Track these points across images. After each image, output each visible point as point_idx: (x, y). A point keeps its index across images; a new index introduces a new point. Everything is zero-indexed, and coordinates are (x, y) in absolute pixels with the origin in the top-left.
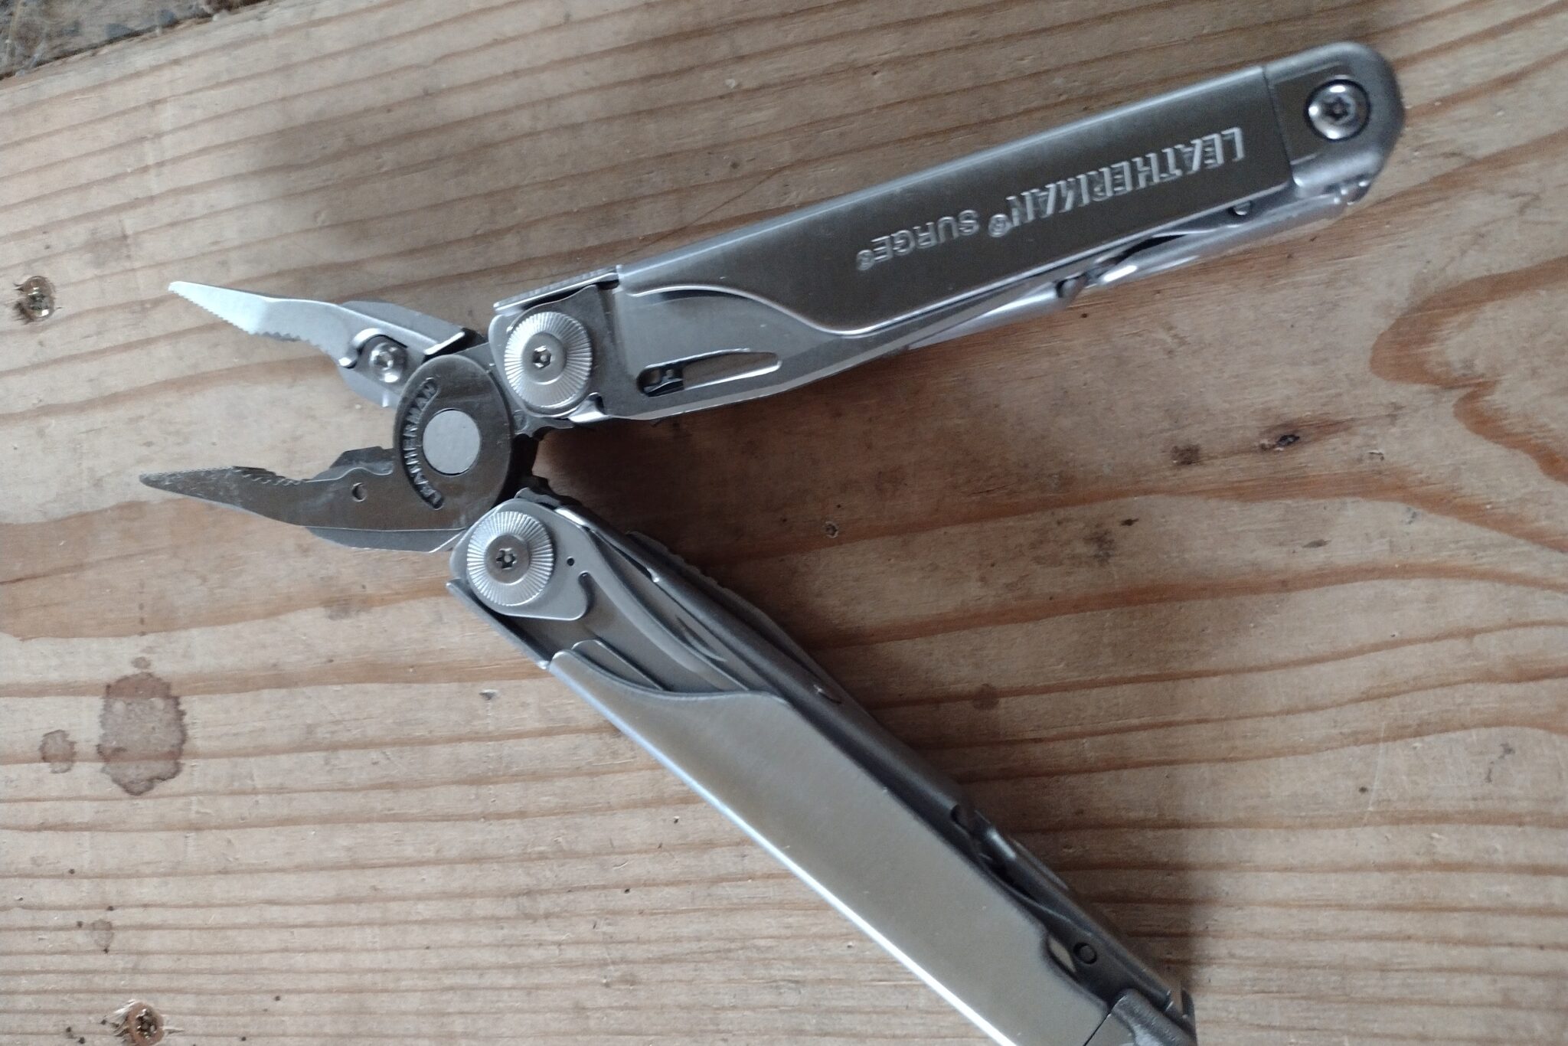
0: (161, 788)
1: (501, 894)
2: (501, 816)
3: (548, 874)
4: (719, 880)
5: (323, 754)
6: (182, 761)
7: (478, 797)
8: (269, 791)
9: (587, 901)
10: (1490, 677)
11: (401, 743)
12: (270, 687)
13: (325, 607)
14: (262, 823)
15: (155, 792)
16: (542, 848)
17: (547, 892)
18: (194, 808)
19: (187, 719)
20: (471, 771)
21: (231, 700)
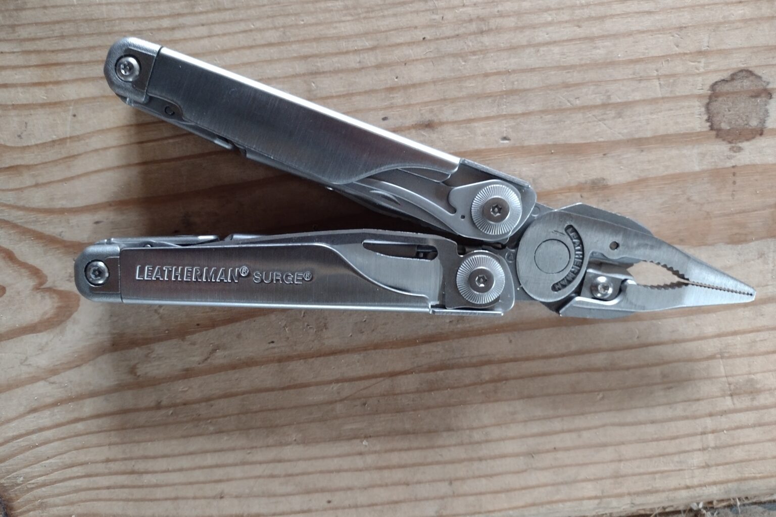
0: (726, 75)
1: (499, 30)
2: (498, 73)
3: (470, 44)
4: (373, 49)
5: (611, 102)
6: (709, 92)
7: (513, 83)
8: (648, 79)
9: (448, 31)
10: (28, 167)
11: (561, 110)
12: (647, 139)
13: (607, 185)
14: (654, 59)
15: (730, 72)
16: (474, 57)
17: (470, 34)
18: (702, 65)
19: (706, 117)
20: (517, 97)
21: (672, 129)
